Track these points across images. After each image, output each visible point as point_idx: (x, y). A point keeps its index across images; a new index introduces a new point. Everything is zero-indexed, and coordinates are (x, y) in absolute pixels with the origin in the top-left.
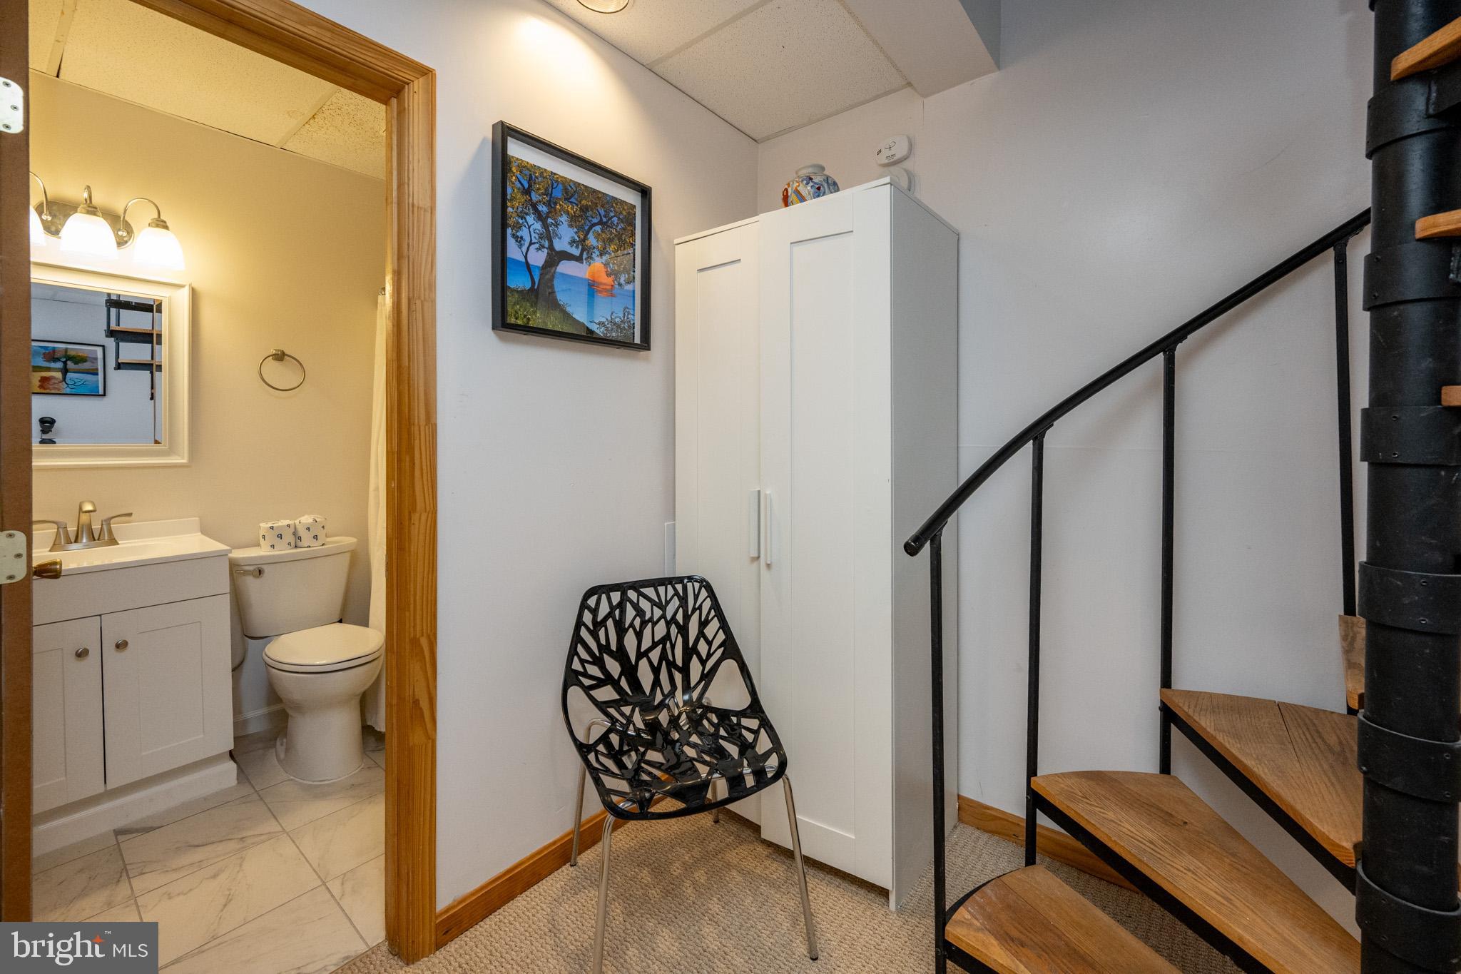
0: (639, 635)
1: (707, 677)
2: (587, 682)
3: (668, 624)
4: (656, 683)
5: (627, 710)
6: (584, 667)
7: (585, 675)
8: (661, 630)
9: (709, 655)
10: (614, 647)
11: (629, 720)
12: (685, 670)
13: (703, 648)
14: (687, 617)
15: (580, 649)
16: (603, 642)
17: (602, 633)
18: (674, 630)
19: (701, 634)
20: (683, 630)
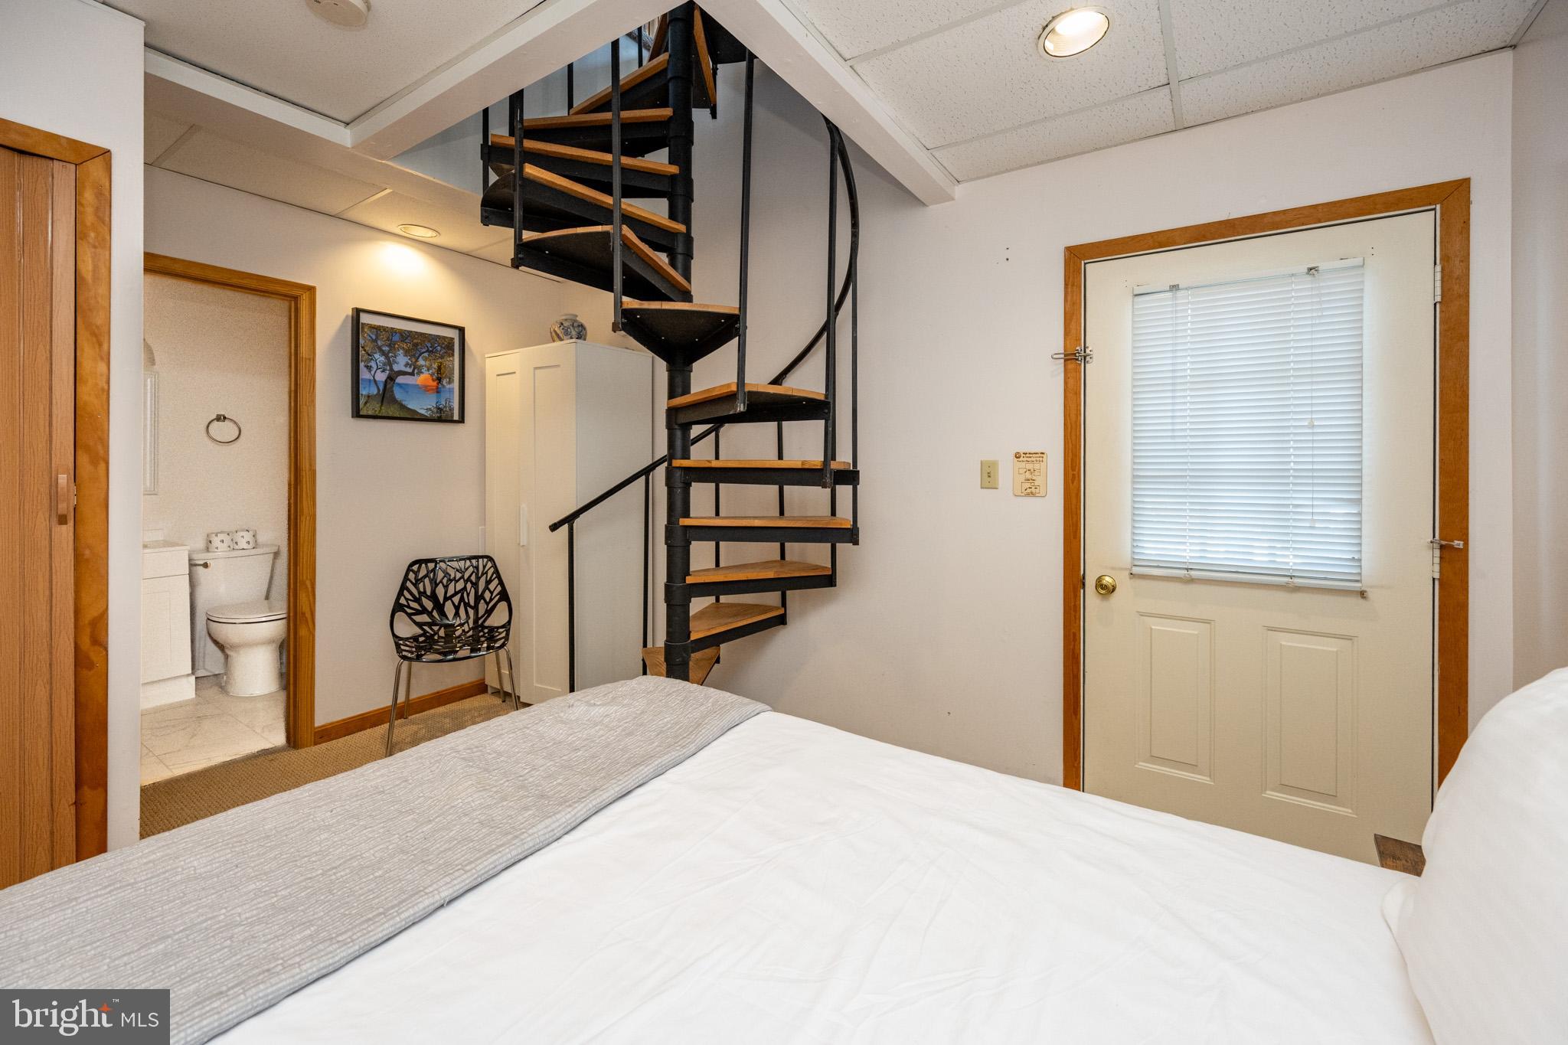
0: (446, 587)
1: (489, 612)
2: (409, 611)
3: (466, 582)
4: (457, 614)
5: (436, 628)
6: (408, 603)
7: (409, 607)
8: (460, 585)
9: (491, 600)
10: (429, 593)
11: (436, 633)
12: (476, 608)
13: (487, 595)
14: (478, 578)
15: (405, 592)
16: (422, 590)
17: (421, 586)
18: (469, 585)
19: (487, 588)
20: (475, 585)
